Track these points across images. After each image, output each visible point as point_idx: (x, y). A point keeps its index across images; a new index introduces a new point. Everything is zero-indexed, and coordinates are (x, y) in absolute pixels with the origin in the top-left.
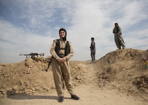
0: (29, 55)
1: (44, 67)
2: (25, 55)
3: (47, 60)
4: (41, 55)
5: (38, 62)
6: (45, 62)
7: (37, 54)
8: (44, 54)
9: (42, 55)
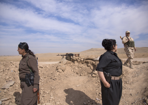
0: (65, 55)
1: (80, 68)
2: (61, 55)
3: (84, 60)
4: (76, 55)
5: (74, 63)
6: (83, 62)
7: (72, 55)
8: (79, 55)
9: (78, 55)
